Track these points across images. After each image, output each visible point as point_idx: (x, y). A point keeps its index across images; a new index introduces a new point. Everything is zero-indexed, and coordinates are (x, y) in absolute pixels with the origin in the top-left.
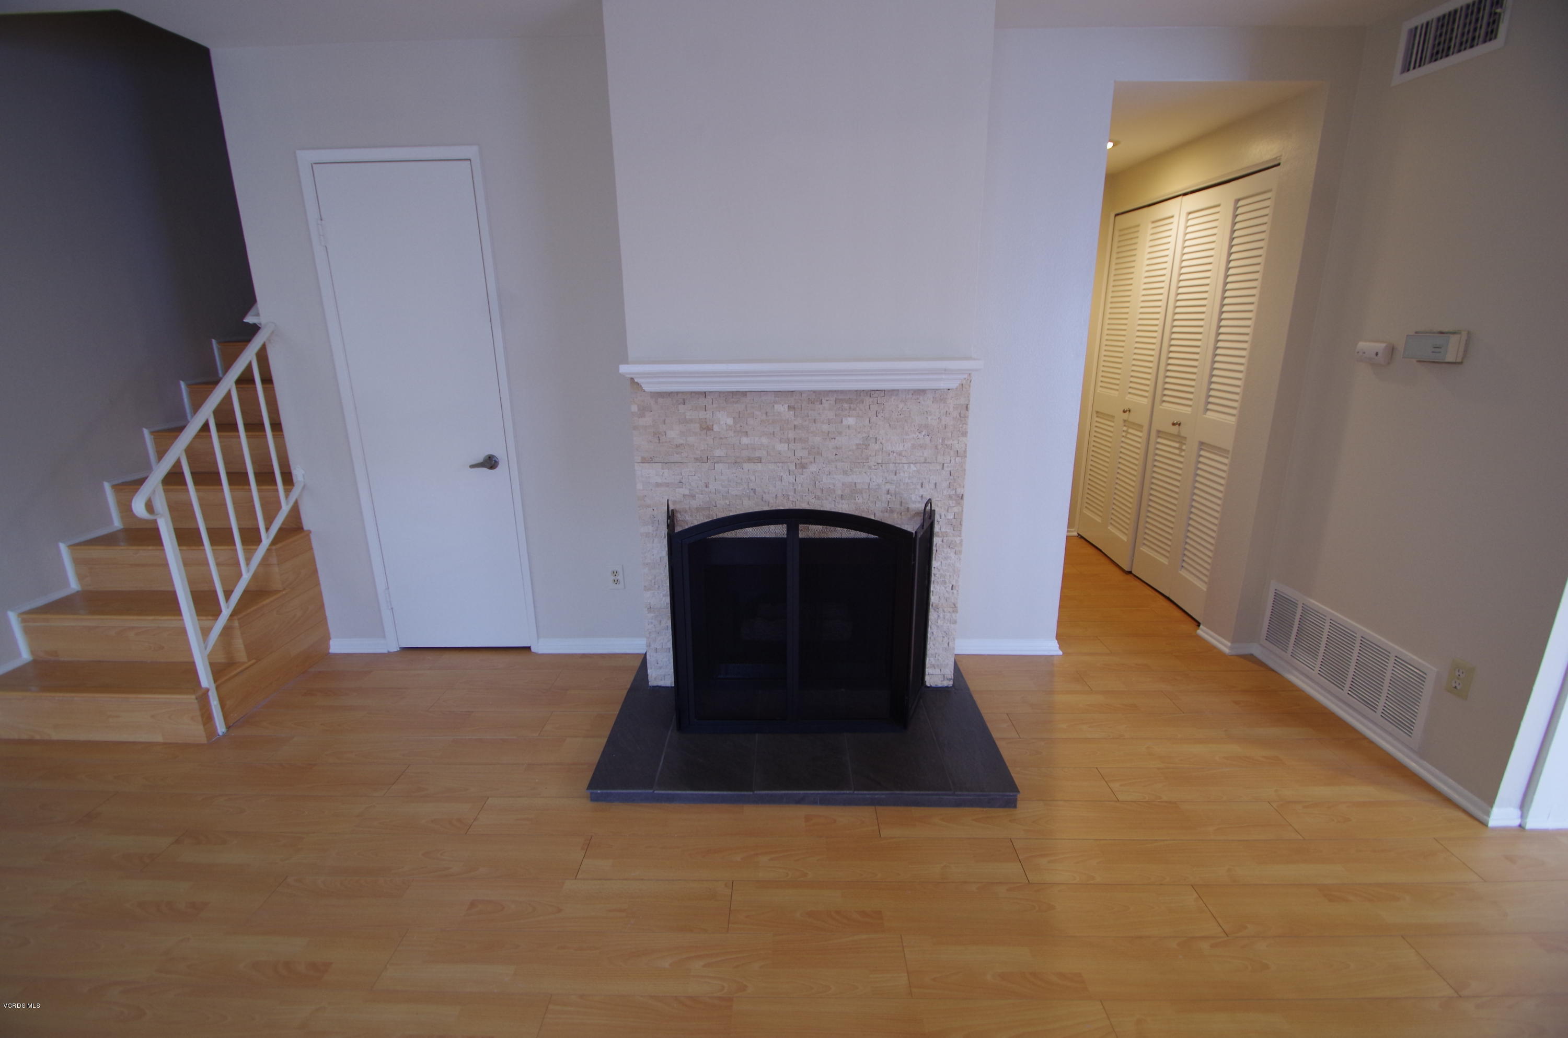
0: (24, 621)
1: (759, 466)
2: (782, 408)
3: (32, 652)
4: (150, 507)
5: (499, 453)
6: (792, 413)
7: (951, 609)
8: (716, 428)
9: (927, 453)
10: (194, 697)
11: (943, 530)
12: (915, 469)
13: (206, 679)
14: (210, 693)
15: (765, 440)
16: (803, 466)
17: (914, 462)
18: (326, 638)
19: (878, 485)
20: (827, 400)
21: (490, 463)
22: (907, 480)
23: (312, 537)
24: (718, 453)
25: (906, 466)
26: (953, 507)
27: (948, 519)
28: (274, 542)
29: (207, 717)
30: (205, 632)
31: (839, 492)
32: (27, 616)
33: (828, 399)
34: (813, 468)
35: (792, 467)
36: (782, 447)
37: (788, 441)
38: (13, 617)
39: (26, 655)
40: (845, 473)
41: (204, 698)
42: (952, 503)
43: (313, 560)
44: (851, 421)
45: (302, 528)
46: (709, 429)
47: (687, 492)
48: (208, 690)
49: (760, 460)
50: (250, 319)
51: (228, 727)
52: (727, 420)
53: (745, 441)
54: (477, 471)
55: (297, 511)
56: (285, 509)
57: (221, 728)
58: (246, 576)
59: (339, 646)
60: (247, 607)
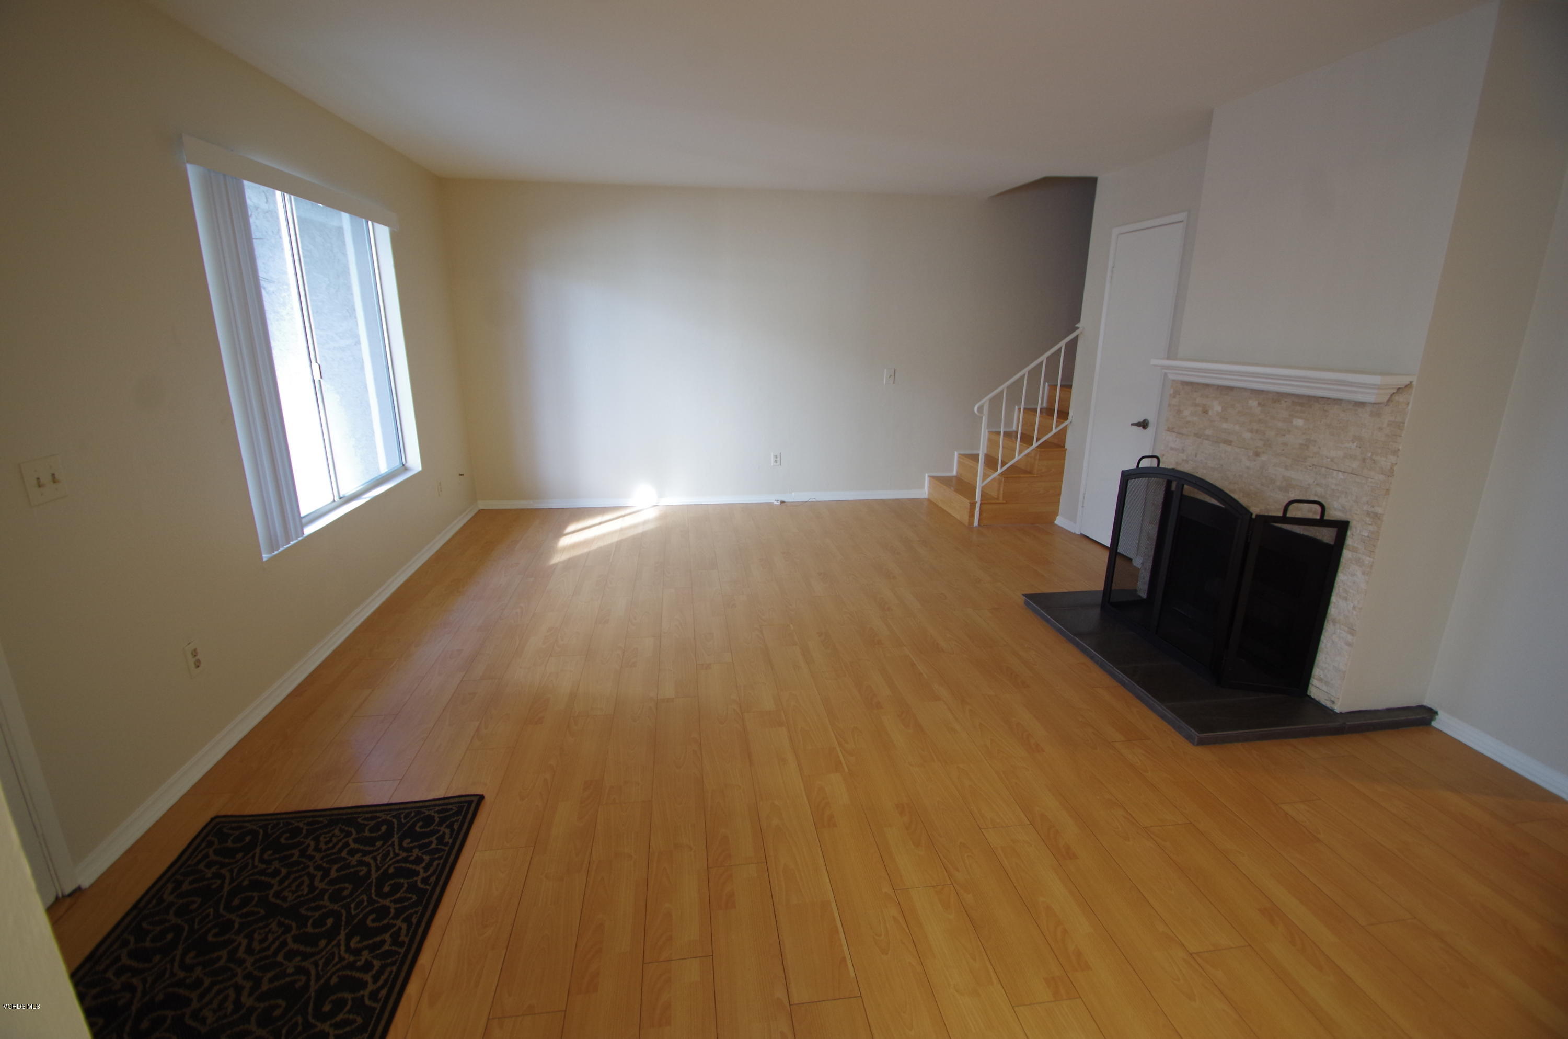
0: (959, 457)
1: (1229, 448)
2: (1253, 403)
3: (957, 472)
5: (1152, 419)
6: (1259, 409)
7: (1347, 628)
8: (1210, 413)
9: (1355, 465)
10: (968, 501)
11: (1355, 545)
12: (1342, 477)
13: (978, 498)
14: (977, 504)
15: (1237, 428)
16: (1257, 454)
17: (1343, 470)
18: (1056, 514)
19: (1309, 485)
20: (1286, 402)
21: (1144, 425)
22: (1333, 487)
23: (1067, 452)
24: (1208, 432)
25: (1335, 473)
26: (1369, 524)
27: (1362, 536)
28: (1038, 447)
29: (972, 515)
30: (985, 476)
31: (1278, 483)
32: (961, 456)
33: (1286, 400)
34: (1264, 458)
35: (1251, 453)
36: (1247, 435)
37: (1251, 431)
38: (956, 453)
39: (954, 473)
40: (1286, 468)
41: (973, 504)
42: (1368, 520)
43: (1062, 466)
44: (1299, 422)
45: (1064, 447)
46: (1205, 412)
47: (1185, 458)
48: (976, 502)
49: (1229, 443)
51: (979, 525)
52: (1218, 408)
53: (1225, 425)
54: (1135, 428)
55: (1062, 434)
56: (1054, 431)
57: (976, 523)
58: (1017, 458)
59: (1060, 521)
60: (1013, 473)
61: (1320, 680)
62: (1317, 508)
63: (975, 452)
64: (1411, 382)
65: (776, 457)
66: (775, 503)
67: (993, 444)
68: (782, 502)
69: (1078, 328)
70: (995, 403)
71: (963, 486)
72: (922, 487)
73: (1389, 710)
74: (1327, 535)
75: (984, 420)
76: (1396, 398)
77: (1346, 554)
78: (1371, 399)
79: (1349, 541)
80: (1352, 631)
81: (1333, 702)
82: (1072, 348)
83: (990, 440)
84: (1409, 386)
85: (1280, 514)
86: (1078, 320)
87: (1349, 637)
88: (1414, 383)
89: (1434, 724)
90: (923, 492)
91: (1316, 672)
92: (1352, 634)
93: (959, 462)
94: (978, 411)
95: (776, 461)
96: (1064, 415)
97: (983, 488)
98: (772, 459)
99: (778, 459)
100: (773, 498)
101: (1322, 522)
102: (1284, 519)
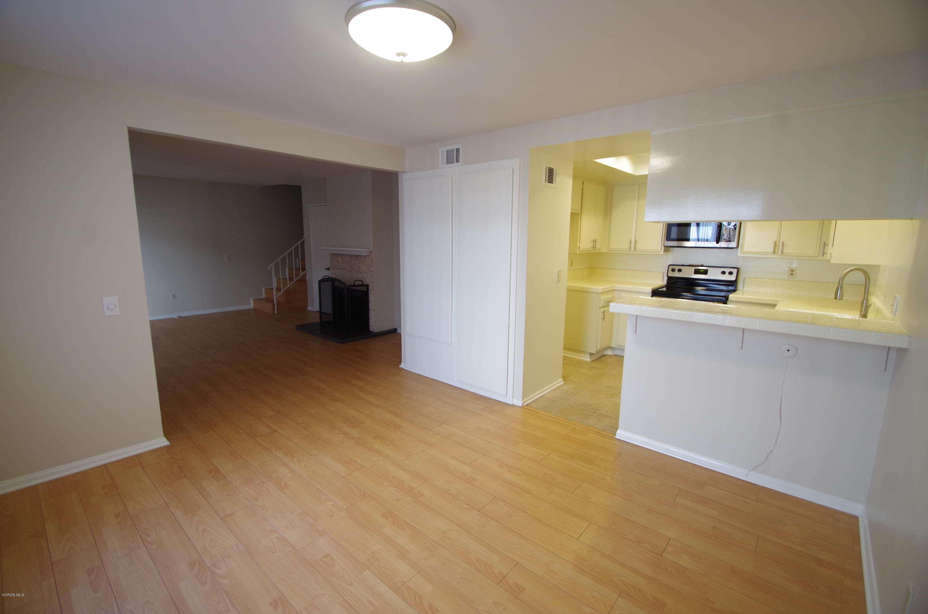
4: (271, 268)
5: (329, 267)
6: (349, 259)
9: (367, 271)
10: (271, 305)
12: (365, 273)
13: (275, 302)
16: (350, 272)
18: (307, 306)
21: (328, 269)
22: (363, 276)
23: (307, 282)
24: (340, 268)
25: (363, 273)
26: (372, 284)
28: (296, 281)
29: (274, 309)
30: (277, 295)
32: (266, 289)
33: (353, 256)
37: (348, 265)
38: (263, 289)
39: (264, 296)
40: (356, 274)
41: (274, 305)
43: (307, 288)
44: (356, 262)
45: (306, 280)
46: (338, 262)
49: (345, 269)
50: (303, 236)
51: (277, 313)
52: (341, 260)
53: (343, 265)
54: (326, 270)
55: (304, 276)
56: (301, 275)
57: (276, 312)
58: (288, 286)
59: (309, 308)
60: (287, 293)
61: (371, 326)
62: (361, 282)
63: (272, 287)
64: (372, 250)
65: (173, 296)
66: (176, 317)
67: (278, 283)
68: (180, 317)
69: (303, 237)
70: (277, 265)
71: (269, 300)
72: (250, 304)
73: (387, 330)
74: (365, 289)
75: (273, 272)
76: (370, 254)
77: (370, 292)
78: (365, 254)
79: (370, 289)
80: (374, 311)
81: (374, 330)
82: (303, 244)
83: (277, 282)
84: (372, 251)
85: (353, 284)
86: (303, 235)
87: (374, 313)
88: (373, 251)
89: (397, 332)
90: (251, 306)
91: (370, 324)
92: (374, 312)
93: (265, 292)
94: (270, 268)
95: (173, 298)
96: (304, 269)
97: (277, 298)
98: (171, 297)
99: (174, 297)
100: (175, 316)
101: (363, 285)
102: (354, 286)
